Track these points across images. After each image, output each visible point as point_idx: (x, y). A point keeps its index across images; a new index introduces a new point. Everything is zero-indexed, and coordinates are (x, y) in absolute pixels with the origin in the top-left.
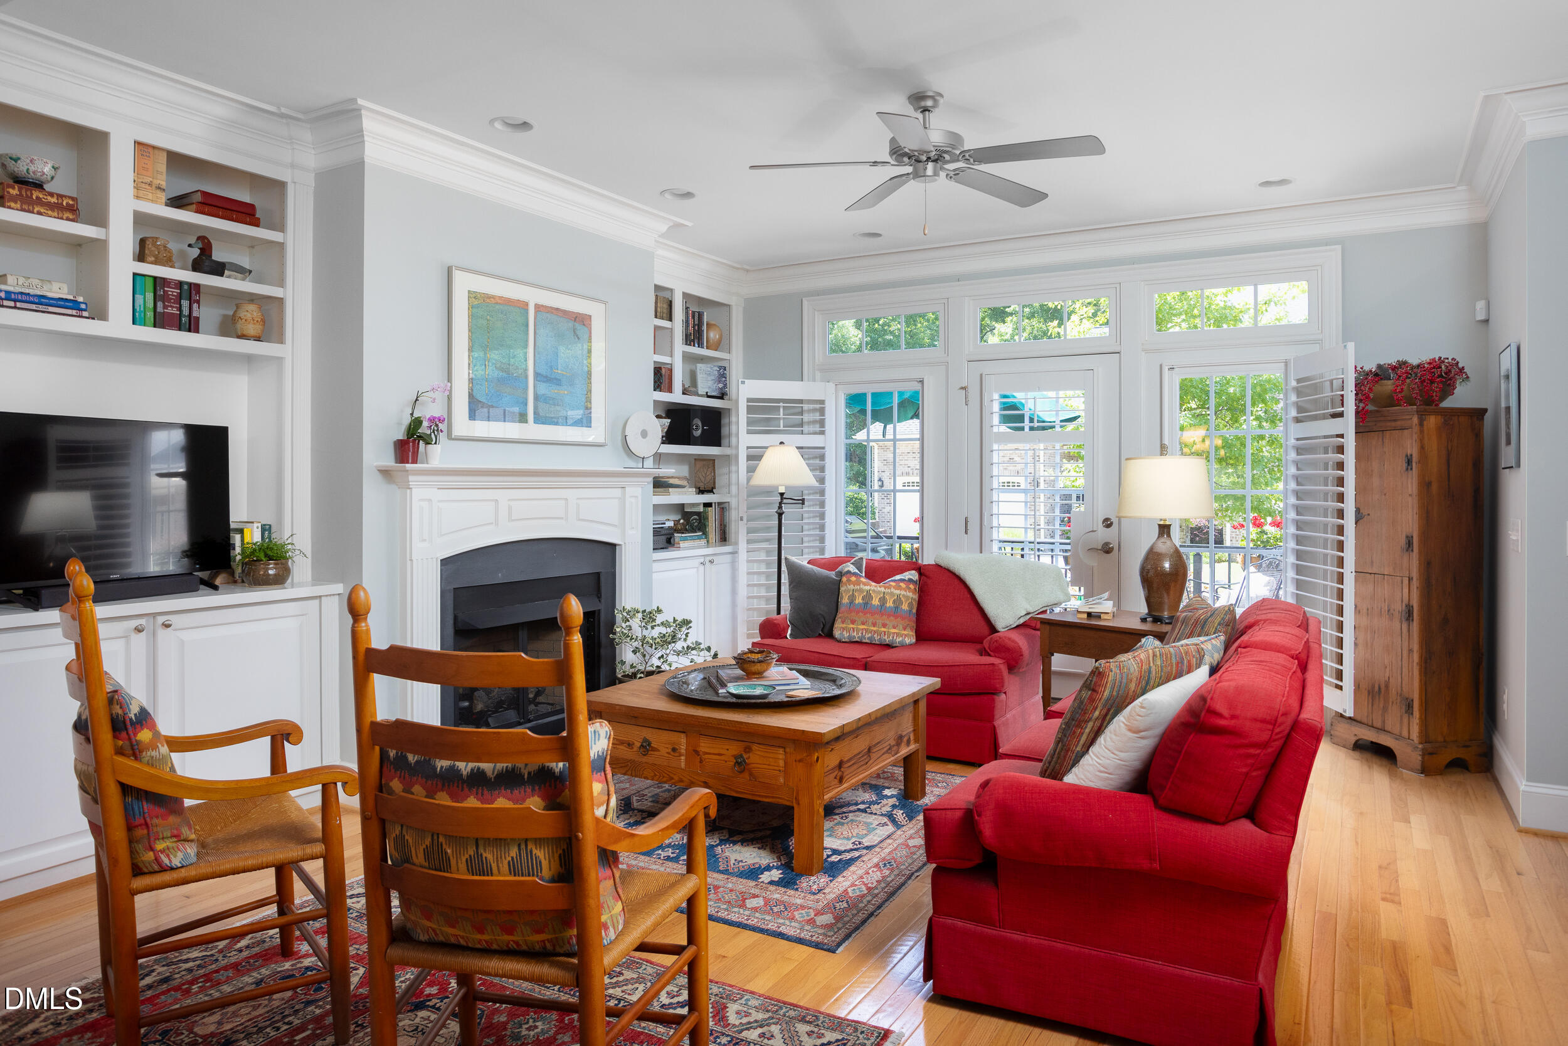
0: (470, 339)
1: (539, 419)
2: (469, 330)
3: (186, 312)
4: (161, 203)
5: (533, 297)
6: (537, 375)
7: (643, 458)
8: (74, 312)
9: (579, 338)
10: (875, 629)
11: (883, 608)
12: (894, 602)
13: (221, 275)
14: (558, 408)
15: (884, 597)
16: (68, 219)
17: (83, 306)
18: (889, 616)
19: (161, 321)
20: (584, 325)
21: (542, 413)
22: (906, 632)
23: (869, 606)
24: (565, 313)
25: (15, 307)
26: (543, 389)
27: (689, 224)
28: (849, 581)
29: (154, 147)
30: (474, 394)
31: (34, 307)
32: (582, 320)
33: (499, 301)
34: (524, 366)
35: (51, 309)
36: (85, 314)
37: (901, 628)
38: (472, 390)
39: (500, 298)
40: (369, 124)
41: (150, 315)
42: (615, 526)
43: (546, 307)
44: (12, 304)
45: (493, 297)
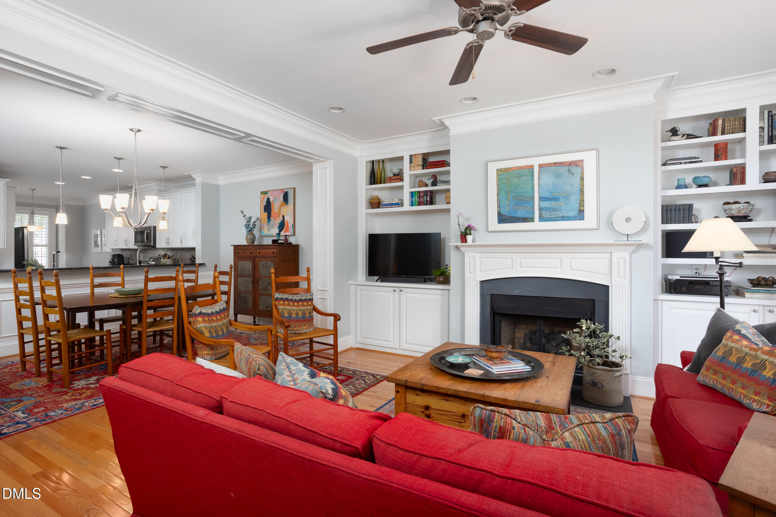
0: (498, 189)
1: (542, 219)
2: (497, 186)
3: (425, 199)
4: (420, 170)
5: (536, 162)
6: (541, 199)
7: (628, 235)
8: (398, 206)
9: (573, 174)
10: (725, 382)
11: (738, 367)
12: (754, 365)
13: (437, 186)
14: (557, 213)
15: (744, 357)
16: (398, 182)
17: (400, 204)
18: (742, 375)
19: (420, 204)
20: (577, 166)
21: (544, 216)
22: (756, 398)
23: (725, 360)
24: (561, 164)
25: (386, 208)
26: (545, 204)
27: (676, 73)
28: (731, 337)
29: (418, 154)
30: (501, 212)
31: (390, 206)
32: (578, 164)
33: (515, 169)
34: (532, 196)
35: (394, 206)
36: (401, 206)
37: (752, 391)
38: (500, 211)
39: (515, 167)
40: (447, 123)
41: (416, 202)
42: (607, 275)
43: (546, 164)
44: (385, 207)
45: (511, 168)
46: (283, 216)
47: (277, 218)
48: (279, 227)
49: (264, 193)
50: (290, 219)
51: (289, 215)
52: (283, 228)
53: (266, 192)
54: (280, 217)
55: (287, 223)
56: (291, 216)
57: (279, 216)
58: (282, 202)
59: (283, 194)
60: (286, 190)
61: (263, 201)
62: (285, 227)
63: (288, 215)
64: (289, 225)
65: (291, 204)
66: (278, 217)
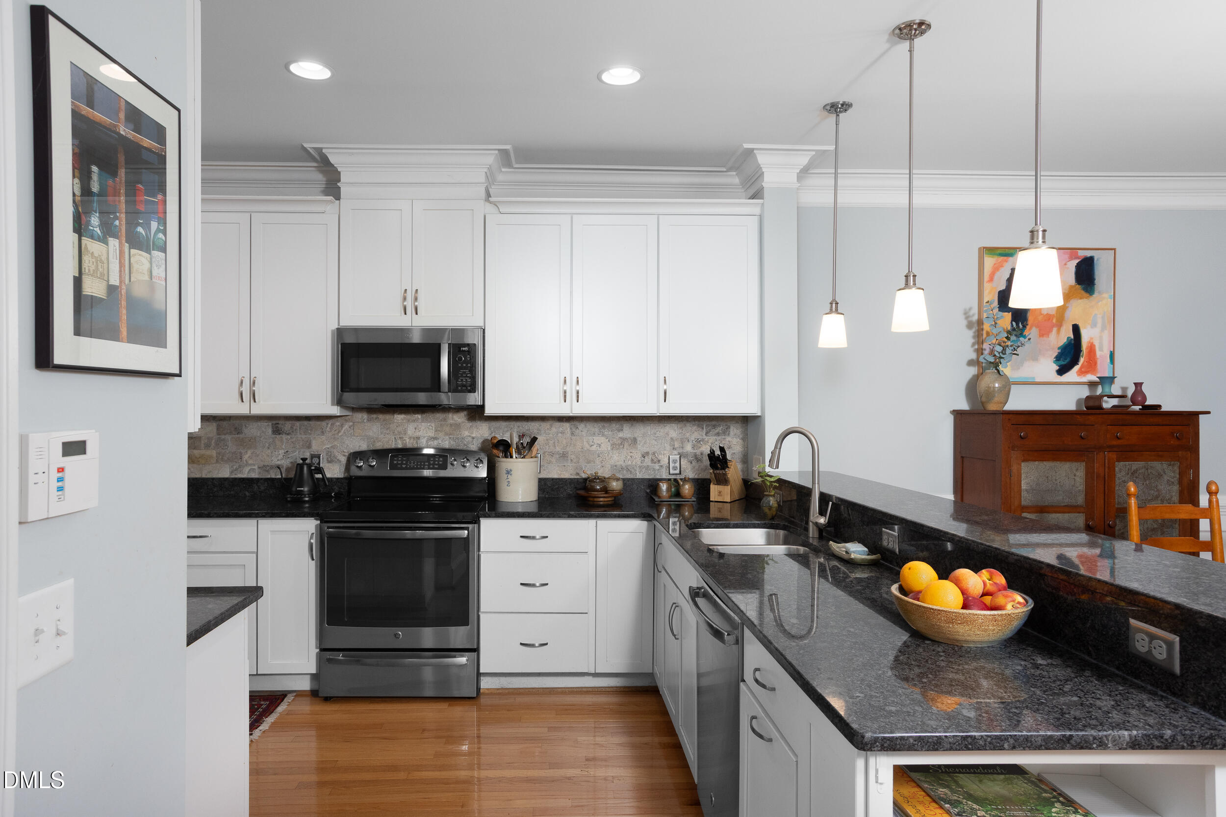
46: (1076, 329)
47: (1051, 331)
48: (1058, 358)
49: (999, 251)
50: (1101, 338)
51: (1099, 325)
52: (1074, 362)
53: (1007, 251)
54: (1063, 329)
55: (1092, 349)
56: (1103, 328)
57: (1059, 325)
58: (1071, 287)
59: (1075, 262)
60: (1088, 254)
61: (996, 277)
62: (1082, 360)
63: (1094, 325)
64: (1098, 353)
65: (1105, 295)
66: (1055, 330)
